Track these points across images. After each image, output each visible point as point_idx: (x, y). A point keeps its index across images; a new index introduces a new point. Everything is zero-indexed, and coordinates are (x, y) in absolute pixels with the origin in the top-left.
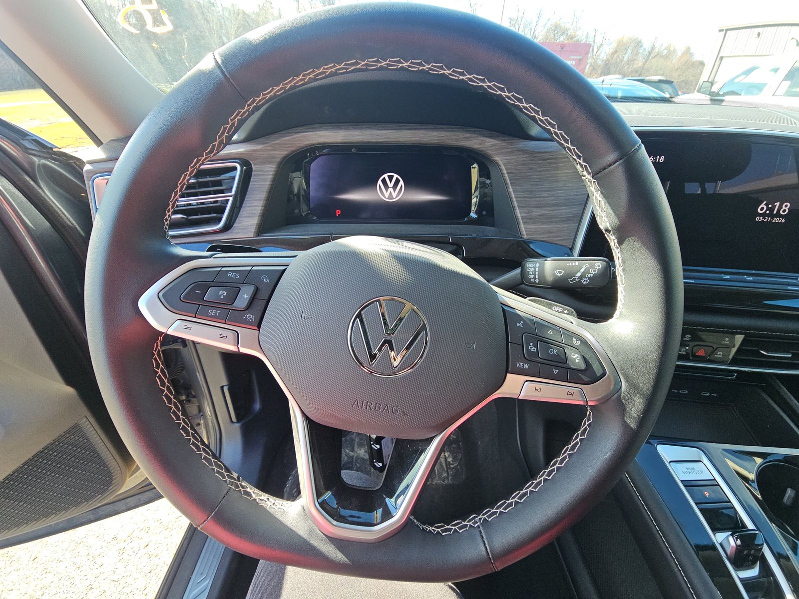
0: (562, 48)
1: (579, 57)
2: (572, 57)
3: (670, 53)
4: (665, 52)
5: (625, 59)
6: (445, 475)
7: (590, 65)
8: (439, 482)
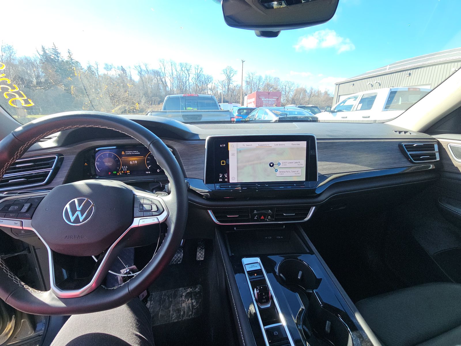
0: (269, 94)
1: (277, 98)
2: (274, 97)
3: (319, 94)
4: (317, 94)
5: (301, 97)
6: (190, 313)
7: (286, 100)
8: (186, 318)
